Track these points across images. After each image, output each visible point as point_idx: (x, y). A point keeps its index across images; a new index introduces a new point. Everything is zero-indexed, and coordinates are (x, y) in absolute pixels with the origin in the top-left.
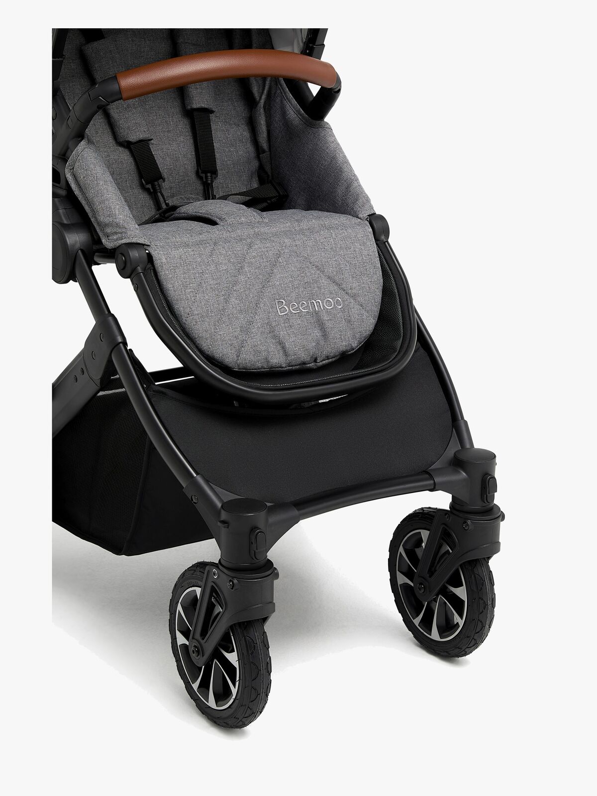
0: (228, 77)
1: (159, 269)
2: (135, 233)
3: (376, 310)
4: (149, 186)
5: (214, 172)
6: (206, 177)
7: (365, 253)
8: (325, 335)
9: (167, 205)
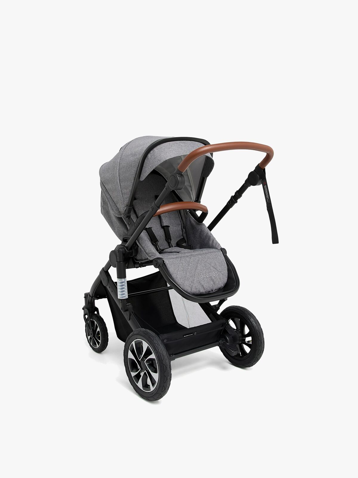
0: (175, 210)
1: (167, 265)
2: (158, 255)
3: (227, 275)
4: (155, 243)
5: (171, 239)
6: (169, 240)
7: (221, 259)
8: (214, 283)
9: (160, 249)
